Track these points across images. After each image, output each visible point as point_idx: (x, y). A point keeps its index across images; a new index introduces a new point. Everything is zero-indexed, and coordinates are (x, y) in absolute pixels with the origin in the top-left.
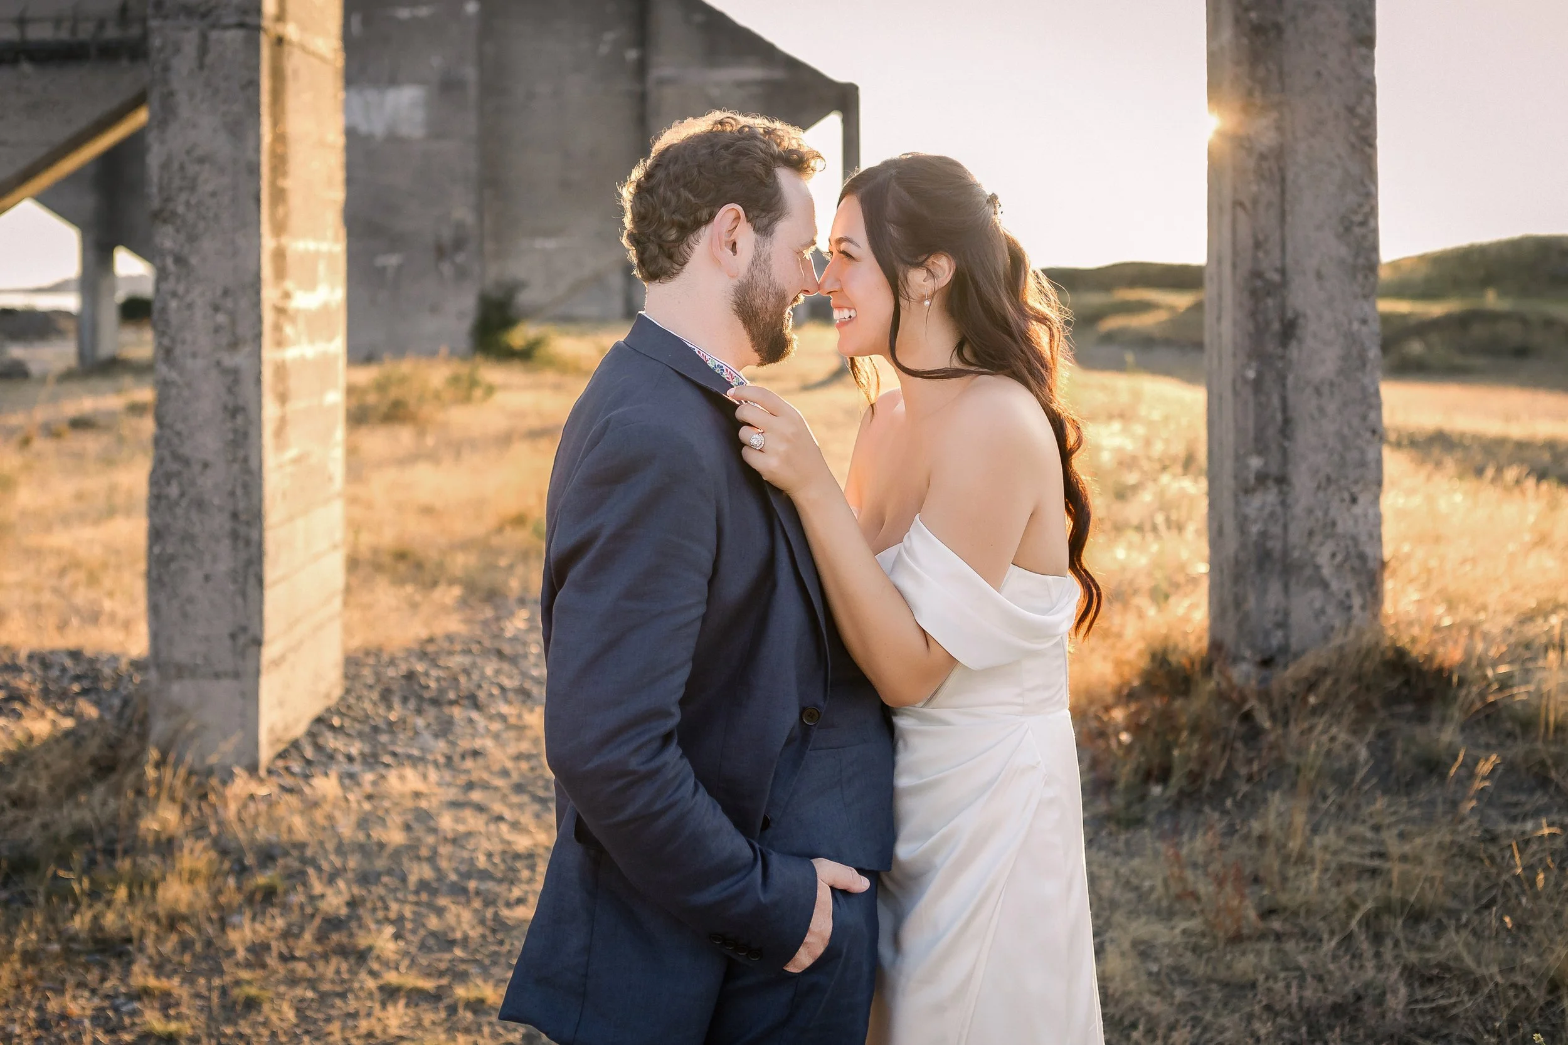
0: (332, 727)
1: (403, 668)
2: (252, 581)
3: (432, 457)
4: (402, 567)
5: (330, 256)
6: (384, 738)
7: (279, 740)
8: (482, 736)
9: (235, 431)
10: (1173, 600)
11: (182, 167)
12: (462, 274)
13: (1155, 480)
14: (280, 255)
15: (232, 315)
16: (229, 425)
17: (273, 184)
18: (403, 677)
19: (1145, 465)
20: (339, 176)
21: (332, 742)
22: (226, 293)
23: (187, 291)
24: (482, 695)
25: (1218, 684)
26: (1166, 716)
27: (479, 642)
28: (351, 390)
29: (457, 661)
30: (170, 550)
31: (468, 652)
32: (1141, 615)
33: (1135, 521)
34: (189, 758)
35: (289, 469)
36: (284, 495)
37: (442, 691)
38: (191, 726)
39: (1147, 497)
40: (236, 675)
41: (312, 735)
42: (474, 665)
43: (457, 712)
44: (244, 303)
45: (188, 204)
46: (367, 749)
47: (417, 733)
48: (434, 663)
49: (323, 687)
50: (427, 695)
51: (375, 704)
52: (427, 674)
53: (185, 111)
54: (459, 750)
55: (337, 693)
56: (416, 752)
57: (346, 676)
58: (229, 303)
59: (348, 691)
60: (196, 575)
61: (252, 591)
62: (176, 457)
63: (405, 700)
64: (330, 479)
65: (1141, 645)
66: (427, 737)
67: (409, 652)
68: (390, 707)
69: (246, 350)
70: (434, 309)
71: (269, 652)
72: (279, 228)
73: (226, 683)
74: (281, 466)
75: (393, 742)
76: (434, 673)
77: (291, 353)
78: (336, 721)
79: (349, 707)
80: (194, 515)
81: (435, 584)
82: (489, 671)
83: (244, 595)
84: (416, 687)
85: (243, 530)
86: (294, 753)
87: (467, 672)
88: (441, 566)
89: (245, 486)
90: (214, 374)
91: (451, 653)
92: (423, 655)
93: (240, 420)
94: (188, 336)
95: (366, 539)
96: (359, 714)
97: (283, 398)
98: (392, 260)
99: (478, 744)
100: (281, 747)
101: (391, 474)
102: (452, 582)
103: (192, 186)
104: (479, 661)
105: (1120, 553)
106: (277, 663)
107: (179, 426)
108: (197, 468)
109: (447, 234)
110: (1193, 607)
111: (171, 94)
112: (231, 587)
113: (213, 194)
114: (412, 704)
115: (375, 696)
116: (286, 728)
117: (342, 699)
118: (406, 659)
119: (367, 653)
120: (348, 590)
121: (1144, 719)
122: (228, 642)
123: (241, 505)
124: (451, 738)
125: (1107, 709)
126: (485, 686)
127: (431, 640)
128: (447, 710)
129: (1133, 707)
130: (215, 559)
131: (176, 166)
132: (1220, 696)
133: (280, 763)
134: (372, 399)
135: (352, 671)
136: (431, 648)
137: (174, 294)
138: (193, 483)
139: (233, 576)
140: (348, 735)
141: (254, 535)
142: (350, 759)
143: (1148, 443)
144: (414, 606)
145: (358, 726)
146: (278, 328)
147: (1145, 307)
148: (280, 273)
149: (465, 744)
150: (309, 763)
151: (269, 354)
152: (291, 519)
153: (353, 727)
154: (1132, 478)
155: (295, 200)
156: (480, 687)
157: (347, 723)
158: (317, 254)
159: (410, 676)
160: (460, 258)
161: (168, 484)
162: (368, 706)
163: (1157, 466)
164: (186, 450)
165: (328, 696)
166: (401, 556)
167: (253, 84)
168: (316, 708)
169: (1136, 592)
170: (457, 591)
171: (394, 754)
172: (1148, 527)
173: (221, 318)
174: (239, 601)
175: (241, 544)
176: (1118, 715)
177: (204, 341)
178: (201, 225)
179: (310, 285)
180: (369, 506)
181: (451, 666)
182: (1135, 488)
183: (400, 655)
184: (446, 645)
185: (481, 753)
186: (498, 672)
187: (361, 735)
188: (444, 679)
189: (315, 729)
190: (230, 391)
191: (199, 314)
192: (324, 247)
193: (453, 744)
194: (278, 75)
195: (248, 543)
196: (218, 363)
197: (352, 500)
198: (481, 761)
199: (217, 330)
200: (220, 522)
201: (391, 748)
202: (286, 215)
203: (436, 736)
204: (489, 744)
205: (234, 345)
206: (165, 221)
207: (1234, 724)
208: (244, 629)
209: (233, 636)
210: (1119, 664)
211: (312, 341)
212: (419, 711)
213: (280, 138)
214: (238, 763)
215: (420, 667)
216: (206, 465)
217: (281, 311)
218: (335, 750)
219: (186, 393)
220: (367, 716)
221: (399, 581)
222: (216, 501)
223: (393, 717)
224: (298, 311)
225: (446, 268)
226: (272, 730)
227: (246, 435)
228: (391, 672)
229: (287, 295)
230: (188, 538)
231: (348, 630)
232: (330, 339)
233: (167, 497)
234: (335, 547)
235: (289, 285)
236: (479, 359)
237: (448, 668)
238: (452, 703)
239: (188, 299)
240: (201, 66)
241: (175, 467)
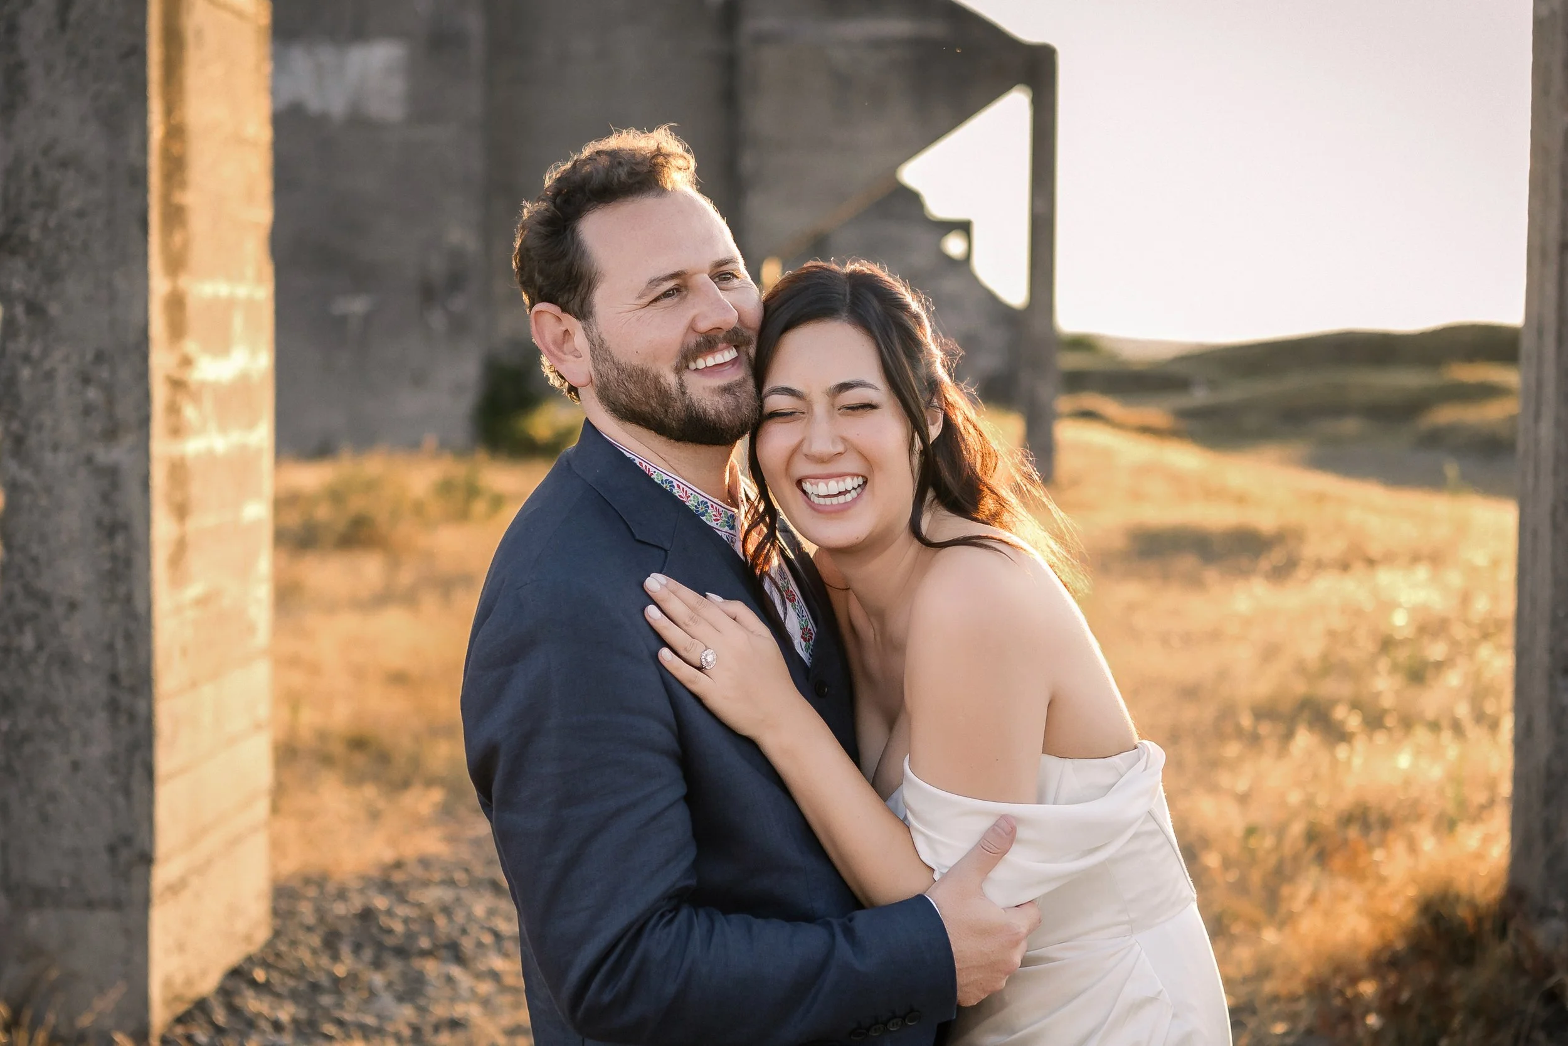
0: (253, 983)
1: (357, 903)
2: (139, 772)
3: (409, 599)
4: (360, 760)
5: (250, 304)
6: (326, 1000)
7: (178, 998)
8: (466, 1001)
9: (114, 557)
10: (1462, 828)
11: (36, 173)
12: (459, 327)
13: (1471, 656)
14: (176, 303)
15: (108, 389)
16: (105, 549)
17: (166, 198)
18: (355, 915)
19: (1459, 632)
20: (264, 186)
21: (254, 1003)
22: (100, 357)
23: (46, 353)
24: (467, 944)
25: (1515, 949)
26: (1437, 993)
27: (467, 870)
28: (283, 502)
29: (432, 896)
30: (23, 725)
31: (451, 883)
32: (1413, 848)
33: (1430, 714)
34: (51, 1018)
35: (190, 614)
36: (184, 652)
37: (411, 936)
38: (54, 974)
39: (1453, 679)
40: (117, 905)
41: (225, 992)
42: (458, 899)
43: (431, 968)
44: (125, 374)
45: (44, 227)
46: (302, 1014)
47: (372, 994)
48: (402, 899)
49: (241, 926)
50: (390, 941)
51: (314, 952)
52: (389, 913)
53: (40, 92)
54: (432, 1019)
55: (262, 935)
56: (370, 1020)
57: (276, 912)
58: (104, 373)
59: (277, 934)
60: (60, 761)
61: (137, 786)
62: (31, 593)
63: (357, 948)
64: (251, 629)
65: (1412, 892)
66: (387, 1000)
67: (367, 883)
68: (336, 957)
69: (129, 440)
70: (419, 380)
71: (163, 874)
72: (176, 264)
73: (104, 917)
74: (179, 610)
75: (340, 1006)
76: (402, 911)
77: (192, 446)
78: (260, 975)
79: (278, 955)
80: (56, 677)
81: (405, 784)
82: (479, 909)
83: (127, 792)
84: (374, 930)
85: (125, 699)
86: (200, 1018)
87: (446, 910)
88: (416, 762)
89: (128, 637)
90: (82, 473)
91: (426, 884)
92: (386, 886)
93: (120, 541)
94: (46, 418)
95: (309, 718)
96: (293, 965)
97: (181, 511)
98: (356, 306)
99: (460, 1010)
100: (181, 1008)
101: (348, 623)
102: (430, 782)
103: (51, 203)
104: (466, 895)
105: (1404, 761)
106: (175, 888)
107: (35, 549)
108: (59, 610)
109: (437, 265)
110: (1487, 840)
111: (21, 66)
112: (111, 781)
113: (81, 214)
114: (368, 954)
115: (316, 940)
116: (189, 982)
117: (270, 944)
118: (362, 891)
119: (307, 881)
120: (279, 793)
121: (1405, 996)
122: (105, 858)
123: (123, 664)
124: (422, 1002)
125: (1354, 980)
126: (474, 930)
127: (398, 865)
128: (419, 963)
129: (1392, 979)
130: (86, 740)
131: (28, 170)
132: (1516, 966)
133: (179, 1030)
134: (323, 513)
135: (284, 905)
136: (398, 877)
137: (26, 358)
138: (54, 629)
139: (112, 763)
140: (278, 996)
141: (141, 705)
142: (277, 1026)
143: (1466, 599)
144: (374, 816)
145: (291, 983)
146: (173, 409)
147: (1488, 392)
148: (177, 330)
149: (440, 1011)
150: (219, 1030)
151: (161, 447)
152: (194, 684)
153: (284, 984)
154: (1436, 651)
155: (199, 223)
156: (464, 931)
157: (276, 978)
158: (230, 303)
159: (367, 915)
160: (458, 303)
161: (20, 631)
162: (306, 956)
163: (1475, 634)
164: (44, 583)
165: (248, 938)
166: (358, 743)
167: (138, 52)
168: (233, 956)
169: (1418, 818)
170: (437, 795)
171: (340, 1023)
172: (1445, 723)
173: (93, 394)
174: (120, 800)
175: (123, 720)
176: (1368, 988)
177: (69, 428)
178: (64, 258)
179: (221, 346)
180: (314, 669)
181: (425, 902)
182: (1439, 666)
183: (354, 884)
184: (419, 872)
185: (464, 1025)
186: (491, 912)
187: (295, 996)
188: (414, 920)
189: (230, 985)
190: (106, 498)
191: (61, 388)
192: (242, 291)
193: (422, 1010)
194: (174, 38)
195: (132, 717)
196: (89, 460)
197: (286, 662)
198: (461, 1036)
199: (88, 410)
200: (93, 687)
201: (338, 1014)
202: (186, 245)
203: (401, 999)
204: (472, 1011)
205: (111, 434)
206: (13, 252)
207: (1533, 1006)
208: (127, 840)
209: (112, 850)
210: (1378, 918)
211: (223, 429)
212: (377, 964)
213: (176, 132)
214: (119, 1027)
215: (381, 902)
216: (73, 606)
217: (177, 385)
218: (260, 1015)
219: (44, 502)
220: (304, 969)
221: (355, 779)
222: (88, 657)
223: (340, 970)
224: (203, 384)
225: (437, 320)
226: (168, 983)
227: (128, 563)
228: (340, 909)
229: (187, 362)
230: (47, 708)
231: (277, 846)
232: (251, 425)
233: (19, 650)
234: (258, 727)
235: (190, 346)
236: (481, 456)
237: (420, 905)
238: (425, 954)
239: (47, 365)
240: (63, 25)
241: (27, 606)
